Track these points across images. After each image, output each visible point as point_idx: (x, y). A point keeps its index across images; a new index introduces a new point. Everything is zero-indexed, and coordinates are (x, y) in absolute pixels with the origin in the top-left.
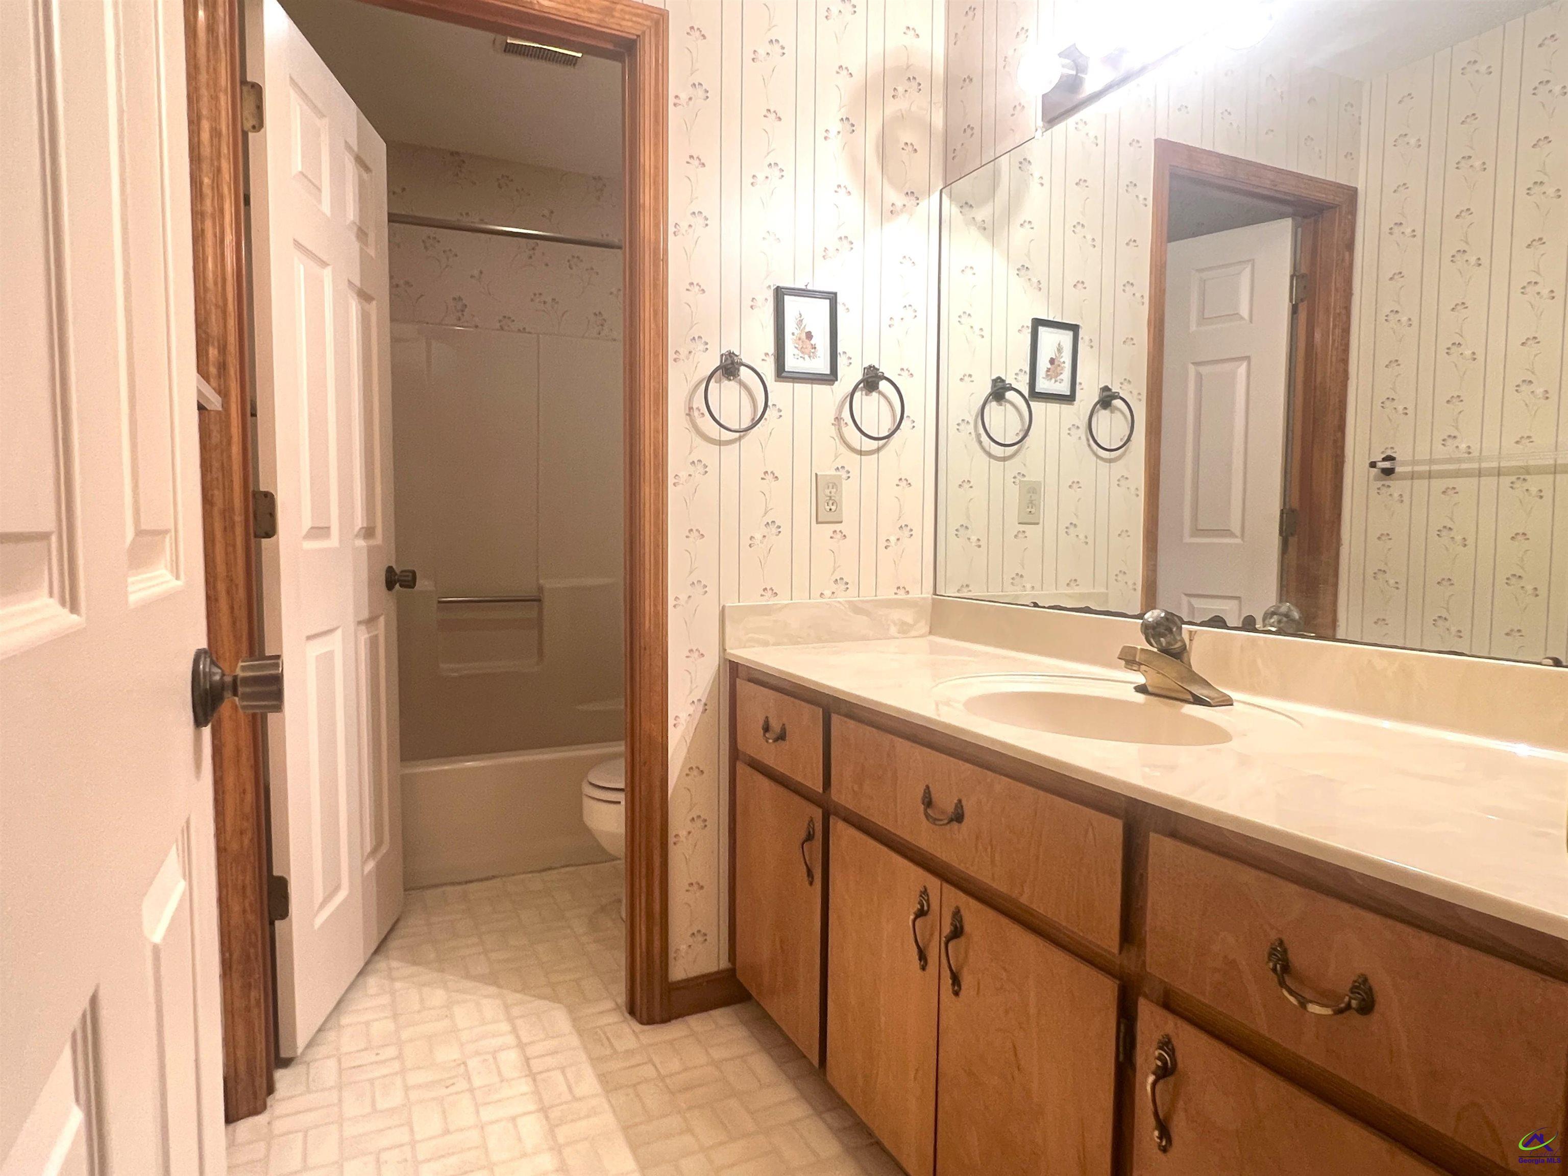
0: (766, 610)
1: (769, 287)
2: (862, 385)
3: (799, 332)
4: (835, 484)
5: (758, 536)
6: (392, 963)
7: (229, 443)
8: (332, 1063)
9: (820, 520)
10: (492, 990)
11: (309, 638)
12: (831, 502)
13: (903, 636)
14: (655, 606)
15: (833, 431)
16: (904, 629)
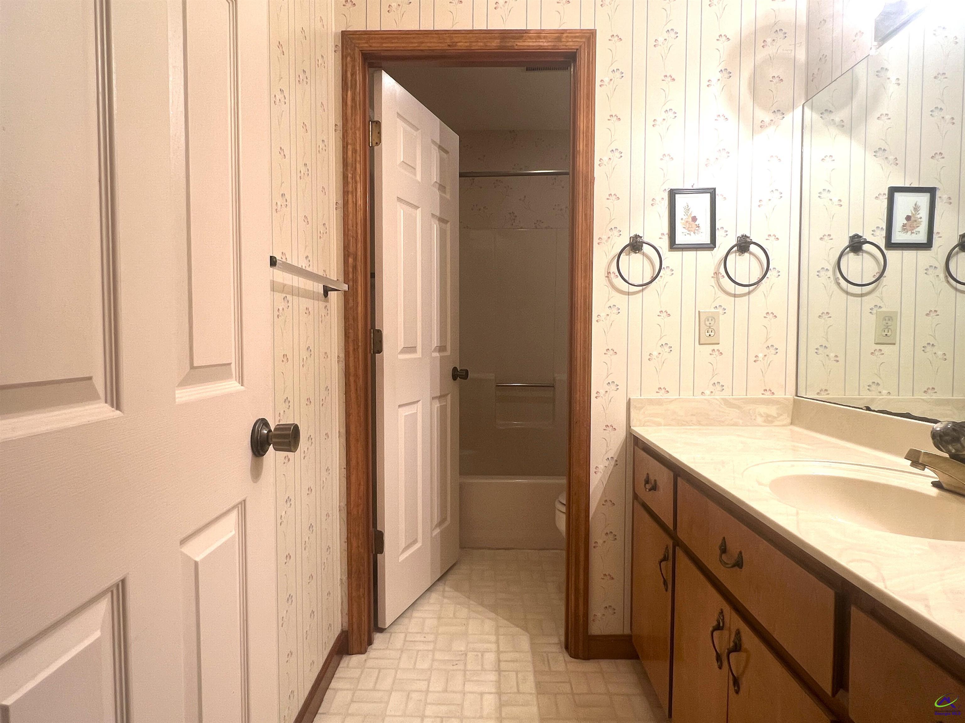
0: (659, 402)
1: (665, 190)
2: (735, 248)
3: (686, 217)
4: (713, 318)
5: (655, 353)
6: (446, 588)
7: (357, 306)
8: (402, 636)
9: (701, 343)
10: (493, 615)
11: (400, 406)
12: (710, 330)
13: (767, 424)
14: (583, 396)
15: (713, 282)
16: (769, 420)
